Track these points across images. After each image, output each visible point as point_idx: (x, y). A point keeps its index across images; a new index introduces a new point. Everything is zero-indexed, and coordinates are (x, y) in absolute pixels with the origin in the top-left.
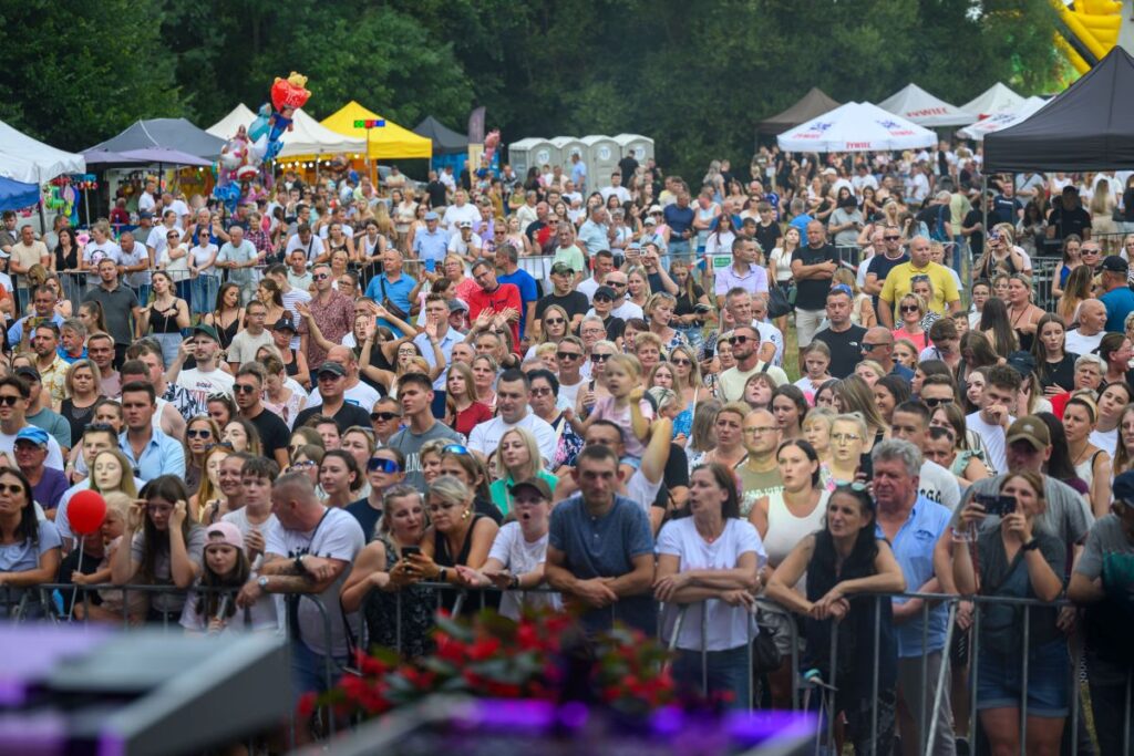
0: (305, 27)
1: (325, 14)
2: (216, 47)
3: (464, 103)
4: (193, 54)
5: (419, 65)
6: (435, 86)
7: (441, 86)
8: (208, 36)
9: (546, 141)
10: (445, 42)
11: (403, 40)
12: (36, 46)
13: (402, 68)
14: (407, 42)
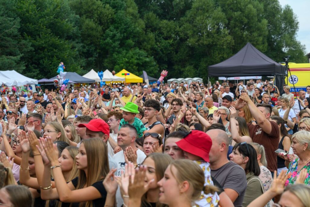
0: (116, 53)
1: (121, 49)
2: (96, 57)
3: (156, 71)
4: (90, 59)
5: (144, 61)
6: (149, 67)
7: (150, 67)
8: (94, 55)
9: (176, 79)
10: (151, 56)
11: (141, 55)
12: (43, 55)
13: (140, 62)
14: (142, 56)
